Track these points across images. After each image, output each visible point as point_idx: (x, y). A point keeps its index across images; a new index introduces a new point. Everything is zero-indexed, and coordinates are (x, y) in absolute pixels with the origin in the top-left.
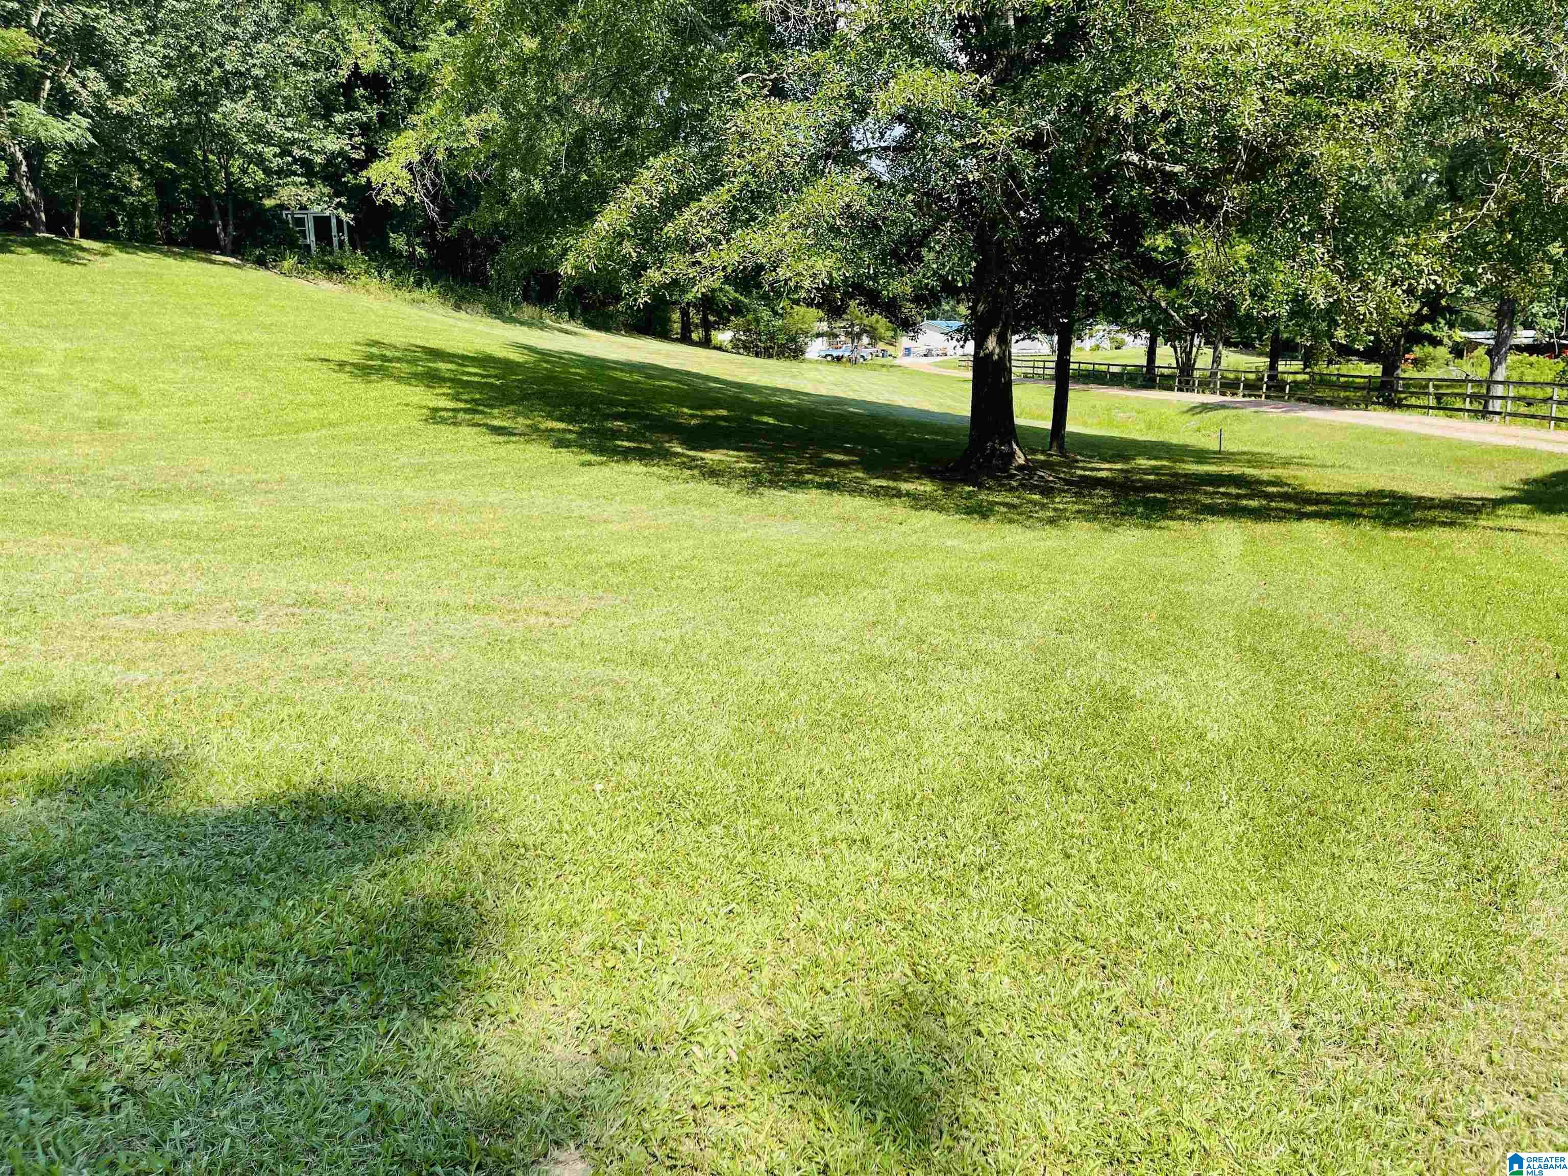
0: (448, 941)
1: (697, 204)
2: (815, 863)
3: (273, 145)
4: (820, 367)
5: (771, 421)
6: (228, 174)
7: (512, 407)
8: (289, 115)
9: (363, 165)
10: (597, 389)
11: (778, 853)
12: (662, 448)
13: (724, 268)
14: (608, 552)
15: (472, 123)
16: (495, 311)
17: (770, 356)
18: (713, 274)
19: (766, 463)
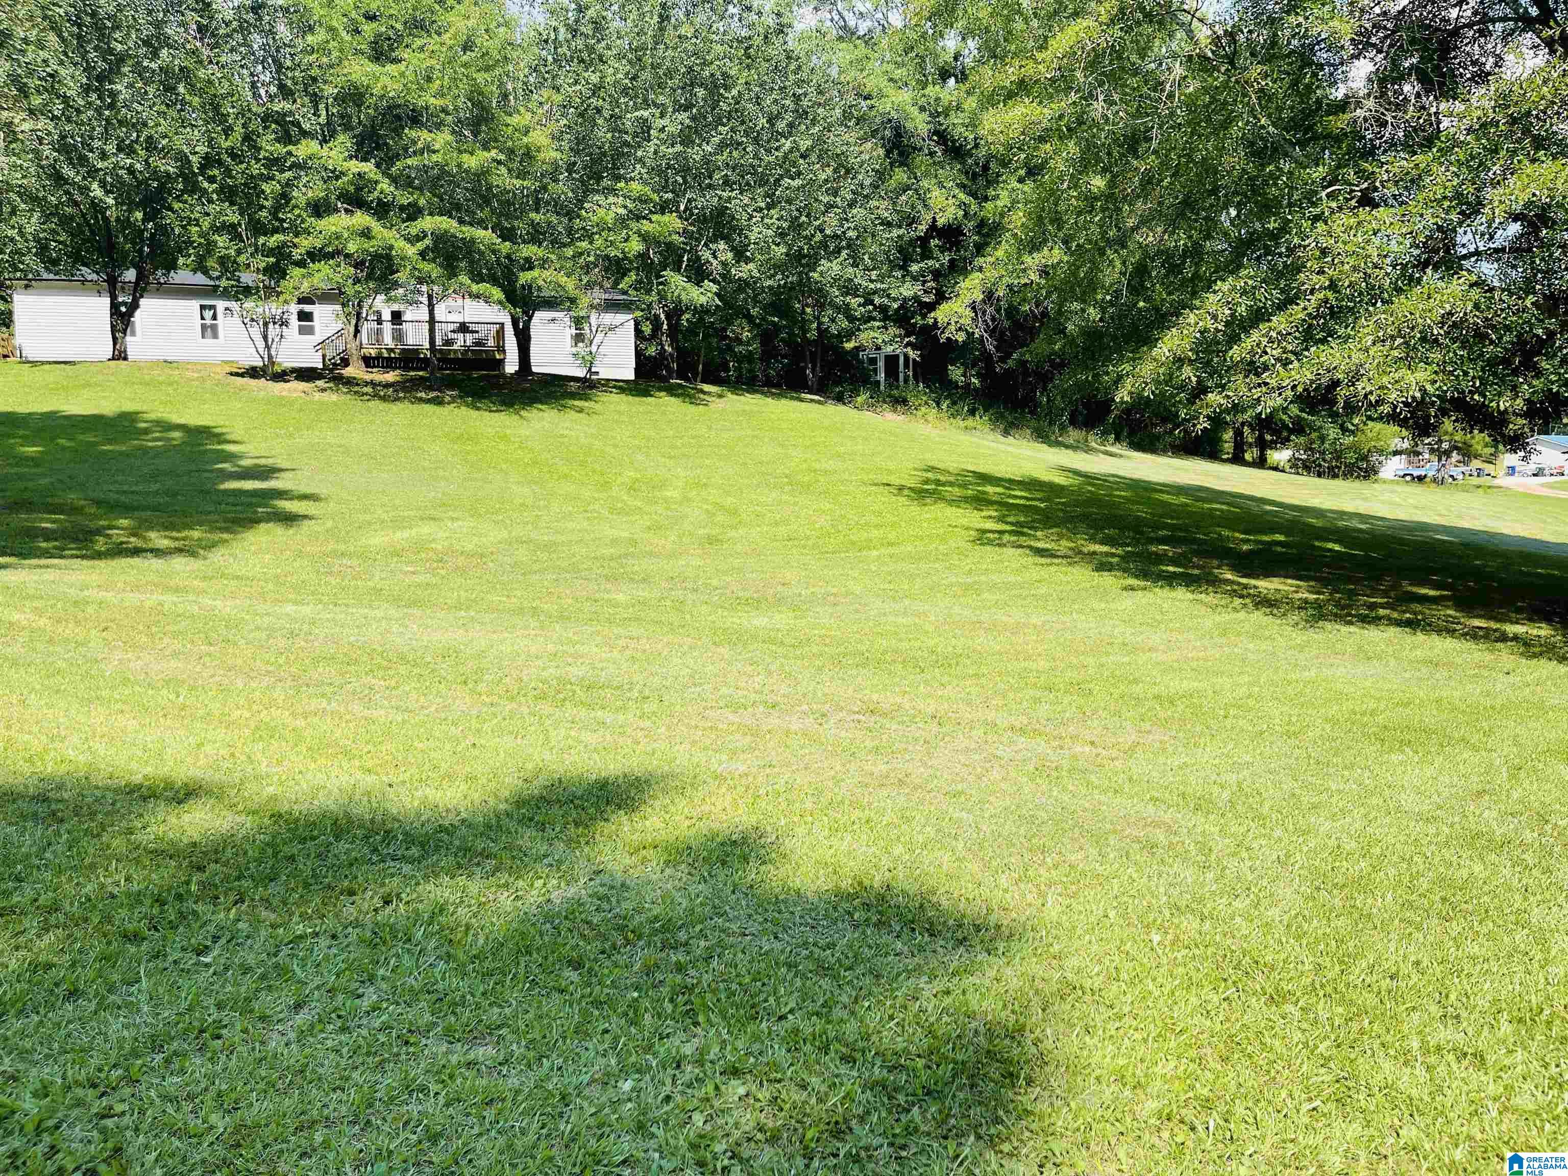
0: (1011, 1075)
1: (1267, 324)
2: (1417, 1072)
3: (858, 296)
4: (1399, 488)
5: (1337, 547)
6: (820, 324)
7: (1054, 530)
8: (874, 269)
9: (932, 307)
10: (1142, 512)
11: (1369, 1052)
12: (1211, 573)
13: (1294, 387)
14: (1155, 684)
15: (1032, 261)
16: (1042, 436)
17: (1335, 476)
18: (1280, 394)
19: (1331, 594)
